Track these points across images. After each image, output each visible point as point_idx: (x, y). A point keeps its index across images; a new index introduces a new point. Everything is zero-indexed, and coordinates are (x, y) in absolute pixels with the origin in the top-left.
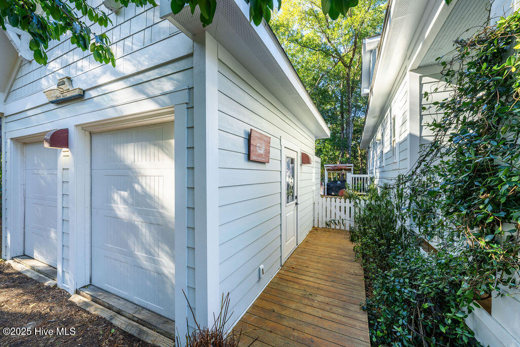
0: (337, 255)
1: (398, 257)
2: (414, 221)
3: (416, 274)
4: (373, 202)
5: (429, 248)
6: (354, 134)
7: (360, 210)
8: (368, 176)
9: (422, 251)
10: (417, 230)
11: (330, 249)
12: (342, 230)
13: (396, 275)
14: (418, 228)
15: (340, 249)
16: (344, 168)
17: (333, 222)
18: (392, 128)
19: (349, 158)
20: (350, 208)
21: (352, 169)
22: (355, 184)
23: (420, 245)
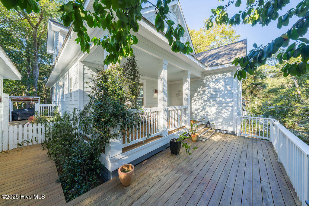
0: (33, 163)
1: (75, 148)
2: (81, 129)
3: (83, 152)
4: (58, 122)
5: (88, 139)
6: (40, 75)
7: (49, 129)
8: (53, 105)
9: (85, 141)
10: (82, 133)
11: (25, 162)
12: (35, 145)
13: (75, 156)
14: (83, 132)
15: (35, 158)
16: (31, 99)
17: (26, 142)
18: (70, 82)
19: (35, 92)
20: (42, 129)
21: (39, 101)
22: (42, 111)
23: (84, 139)
